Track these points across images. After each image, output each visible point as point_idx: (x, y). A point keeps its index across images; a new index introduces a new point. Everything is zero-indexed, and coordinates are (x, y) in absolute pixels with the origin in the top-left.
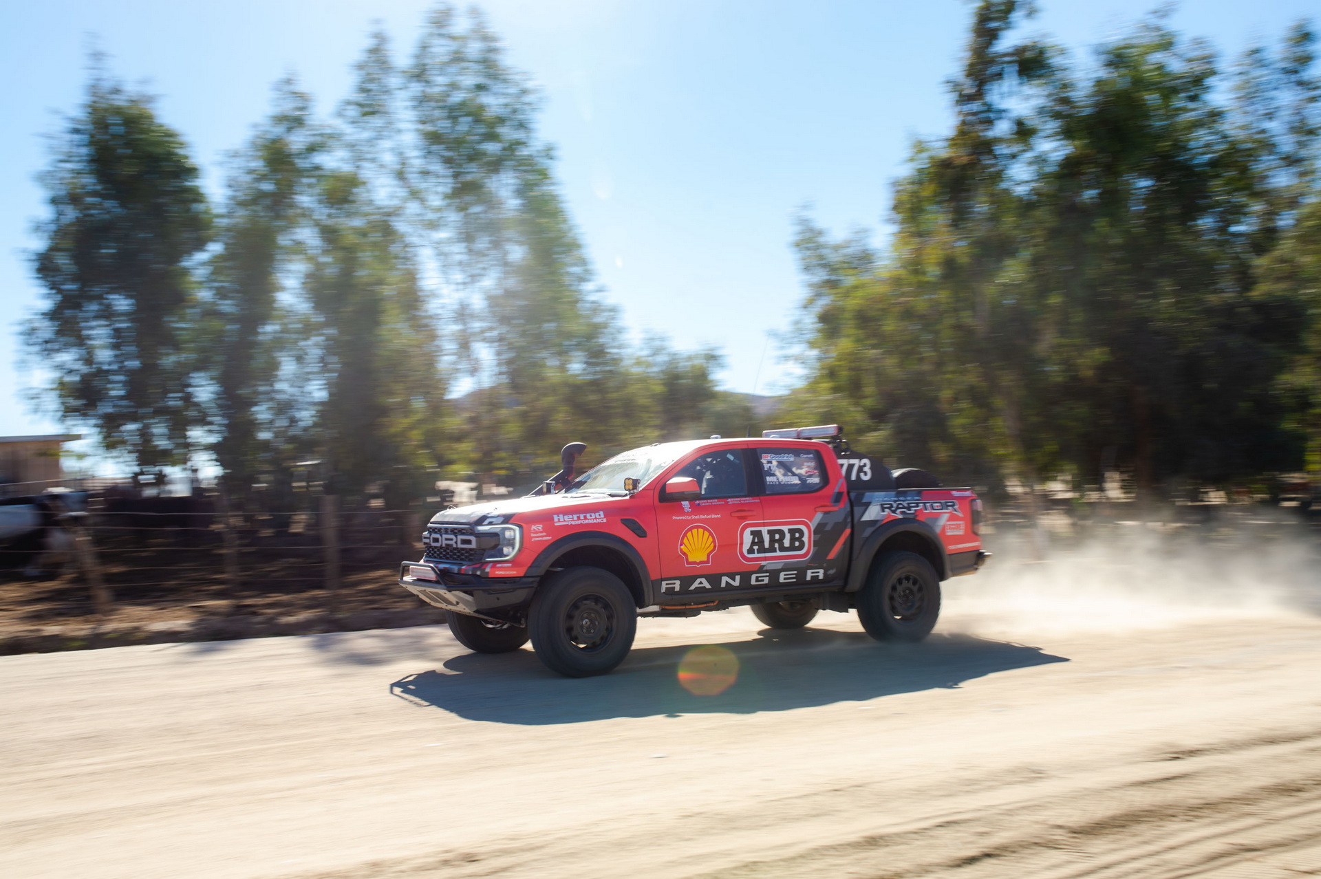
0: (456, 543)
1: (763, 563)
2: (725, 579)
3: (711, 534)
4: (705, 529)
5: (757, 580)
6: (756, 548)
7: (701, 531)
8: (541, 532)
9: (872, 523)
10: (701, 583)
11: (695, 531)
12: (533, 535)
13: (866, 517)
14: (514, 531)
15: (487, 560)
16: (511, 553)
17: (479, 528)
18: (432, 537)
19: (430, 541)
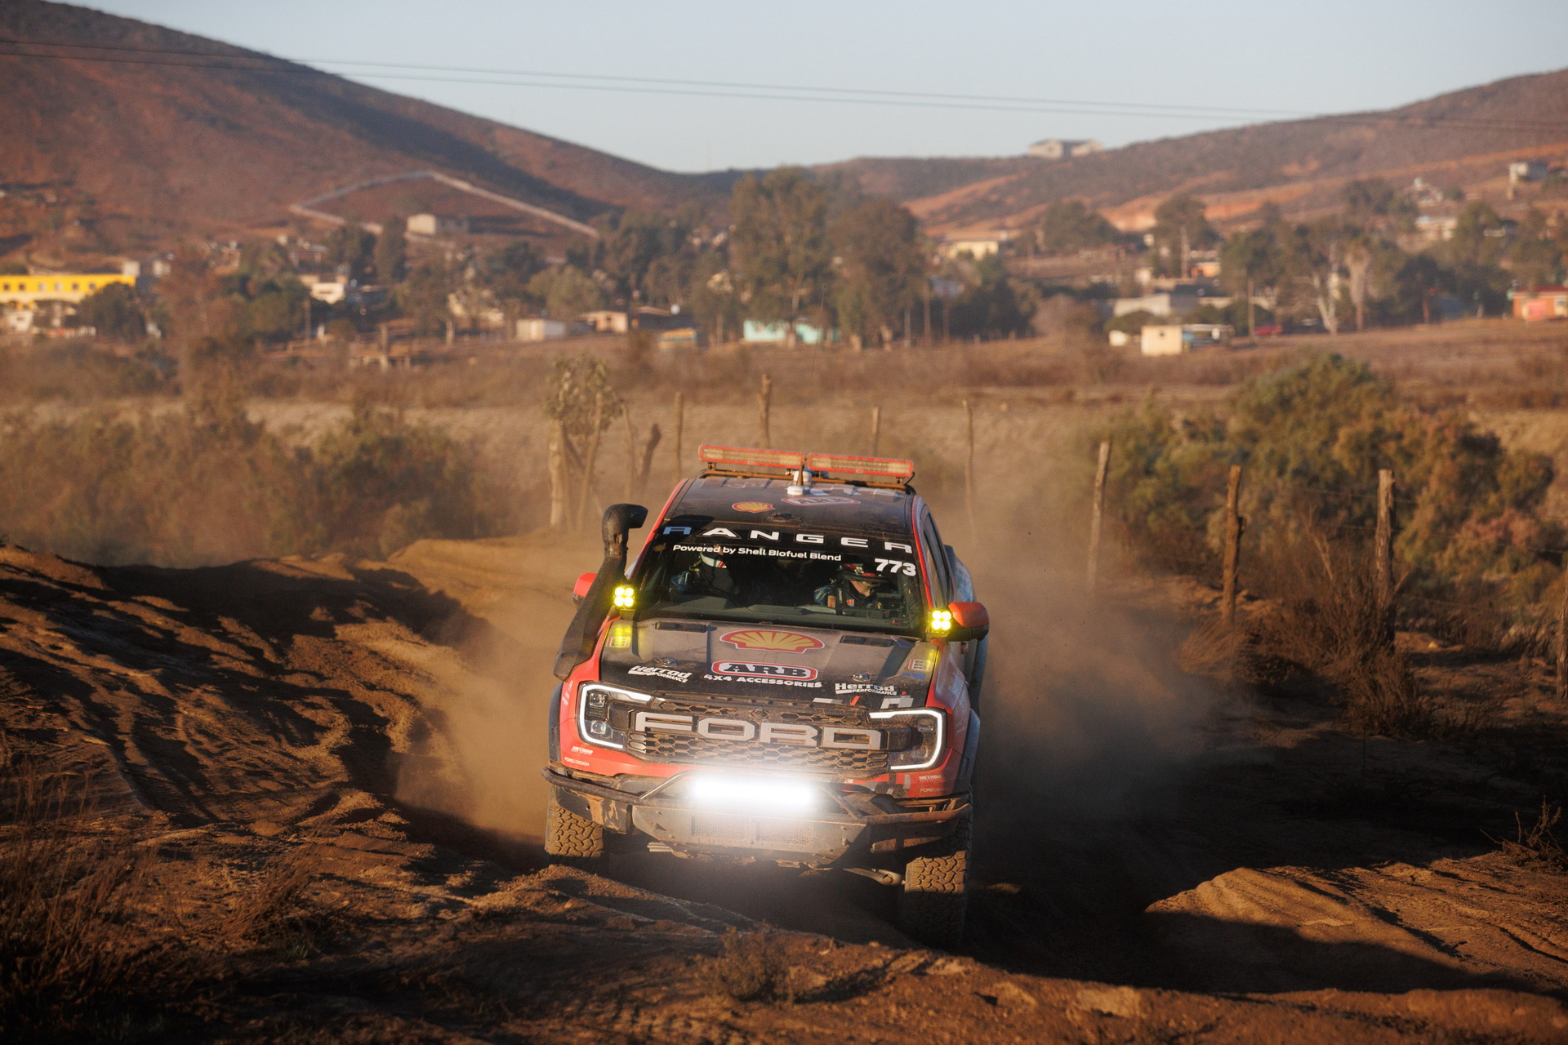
0: (819, 738)
8: (959, 720)
12: (956, 726)
14: (935, 720)
15: (893, 768)
16: (926, 755)
17: (874, 715)
18: (703, 725)
19: (695, 729)
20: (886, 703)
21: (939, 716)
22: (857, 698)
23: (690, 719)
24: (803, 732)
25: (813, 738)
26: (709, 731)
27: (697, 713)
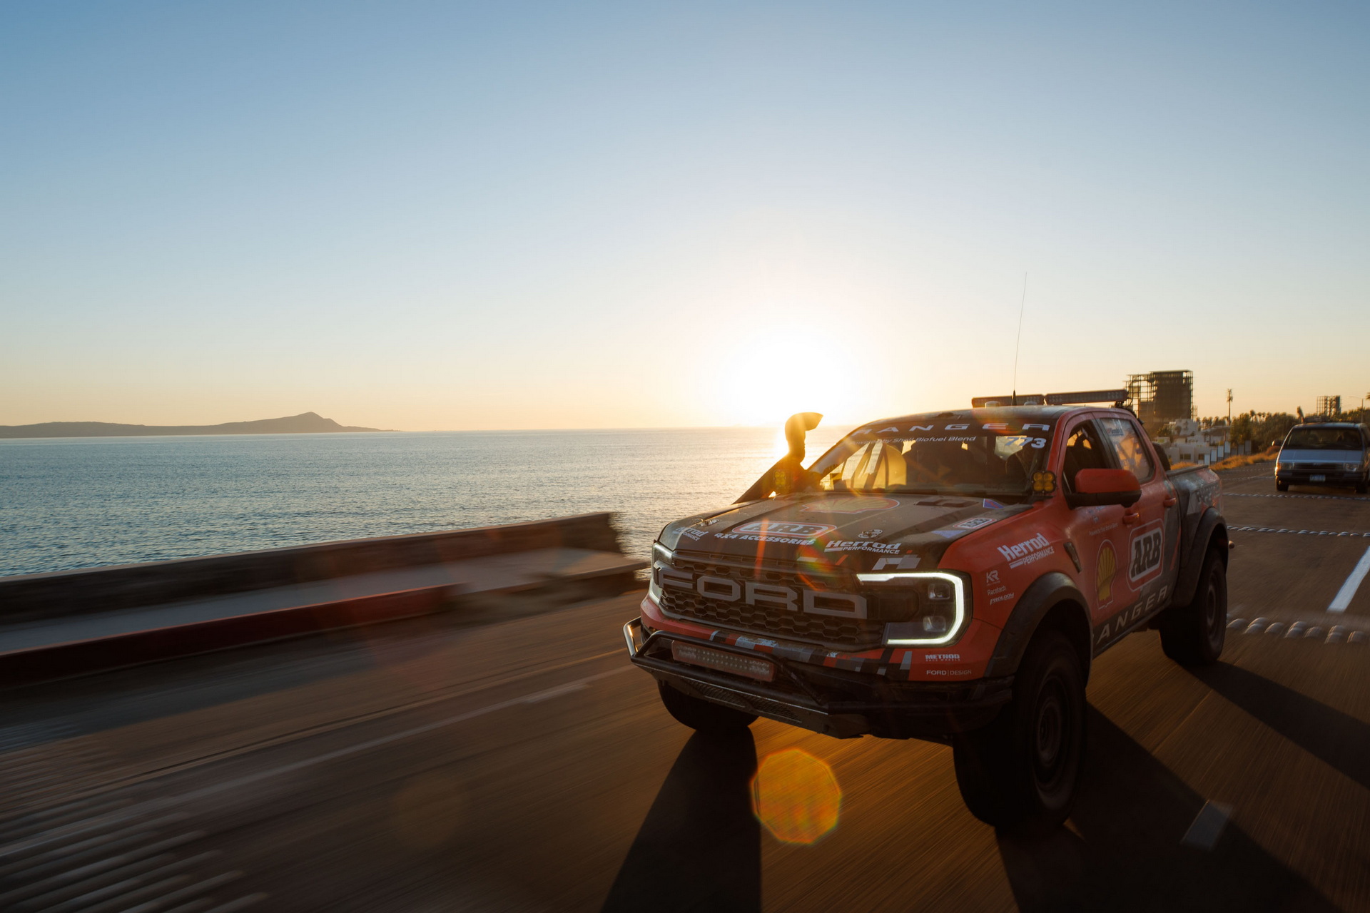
0: (799, 601)
1: (1141, 587)
2: (1120, 619)
3: (1114, 555)
4: (1111, 549)
5: (1136, 613)
6: (1136, 566)
7: (1108, 549)
8: (999, 586)
9: (1195, 515)
10: (1105, 632)
11: (1104, 551)
12: (990, 593)
13: (1190, 512)
14: (951, 586)
15: (891, 642)
16: (944, 629)
17: (863, 577)
18: (702, 581)
19: (695, 586)
20: (881, 563)
21: (958, 583)
22: (845, 556)
23: (690, 576)
24: (785, 595)
25: (794, 602)
26: (706, 589)
27: (698, 571)
